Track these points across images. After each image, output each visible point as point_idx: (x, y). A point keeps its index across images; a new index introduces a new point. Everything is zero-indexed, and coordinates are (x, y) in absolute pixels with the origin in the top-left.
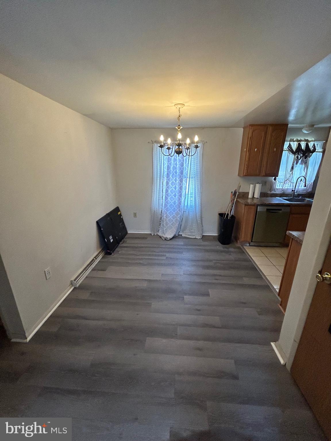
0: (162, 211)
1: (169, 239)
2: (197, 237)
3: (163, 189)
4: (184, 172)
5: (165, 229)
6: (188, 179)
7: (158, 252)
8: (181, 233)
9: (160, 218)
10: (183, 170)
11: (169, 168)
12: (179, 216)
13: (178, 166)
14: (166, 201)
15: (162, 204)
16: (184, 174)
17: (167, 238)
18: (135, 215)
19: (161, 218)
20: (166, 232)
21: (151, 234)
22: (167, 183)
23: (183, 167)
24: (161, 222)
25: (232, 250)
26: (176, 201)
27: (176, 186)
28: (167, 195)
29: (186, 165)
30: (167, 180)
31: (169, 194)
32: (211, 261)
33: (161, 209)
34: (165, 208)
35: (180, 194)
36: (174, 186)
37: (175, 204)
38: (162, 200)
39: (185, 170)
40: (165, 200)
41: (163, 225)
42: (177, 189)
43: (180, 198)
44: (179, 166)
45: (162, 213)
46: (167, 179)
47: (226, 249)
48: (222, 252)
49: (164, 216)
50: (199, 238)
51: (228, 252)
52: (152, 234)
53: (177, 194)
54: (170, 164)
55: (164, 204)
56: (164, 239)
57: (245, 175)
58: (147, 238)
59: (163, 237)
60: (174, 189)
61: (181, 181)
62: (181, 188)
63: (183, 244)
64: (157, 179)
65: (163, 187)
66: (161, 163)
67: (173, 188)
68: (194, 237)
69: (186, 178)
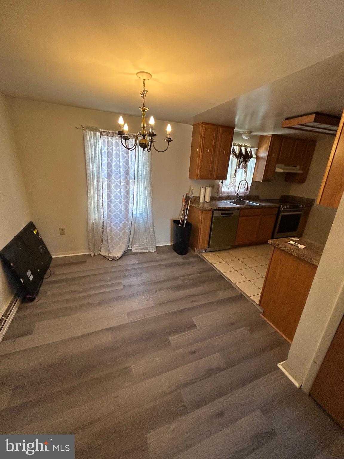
0: (103, 223)
1: (118, 259)
2: (150, 251)
3: (103, 194)
4: (130, 172)
5: (110, 246)
6: (136, 181)
8: (130, 247)
9: (101, 232)
10: (128, 169)
11: (109, 166)
12: (127, 228)
13: (121, 164)
14: (108, 210)
15: (103, 213)
16: (130, 174)
17: (115, 257)
18: (62, 231)
19: (103, 233)
20: (112, 251)
21: (90, 255)
22: (109, 186)
23: (128, 166)
24: (102, 237)
25: (192, 259)
26: (123, 209)
27: (121, 189)
28: (109, 201)
29: (132, 163)
30: (109, 182)
31: (113, 201)
32: (177, 278)
33: (102, 221)
34: (109, 219)
35: (126, 200)
36: (119, 190)
37: (121, 213)
38: (103, 208)
39: (131, 170)
41: (107, 241)
42: (122, 194)
43: (127, 205)
44: (123, 164)
45: (103, 225)
46: (108, 180)
47: (187, 261)
48: (184, 264)
49: (108, 229)
50: (154, 251)
51: (190, 263)
52: (92, 255)
53: (122, 200)
54: (111, 160)
55: (105, 213)
56: (111, 260)
57: (198, 178)
58: (85, 262)
59: (109, 257)
60: (119, 194)
61: (127, 183)
62: (127, 192)
63: (137, 262)
64: (93, 181)
65: (103, 192)
66: (99, 158)
67: (118, 192)
68: (147, 251)
69: (132, 180)
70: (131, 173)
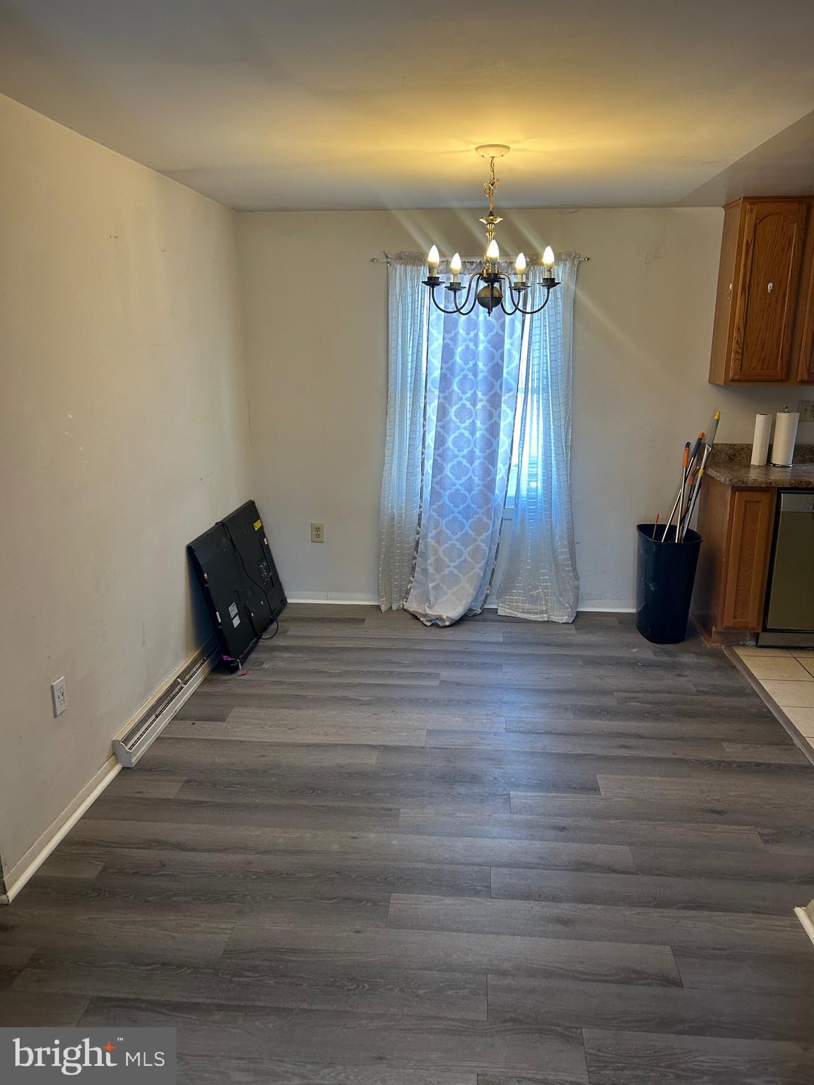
0: (420, 519)
1: (447, 623)
2: (554, 619)
3: (424, 435)
4: (505, 371)
5: (431, 585)
6: (521, 396)
7: (408, 666)
8: (491, 603)
9: (414, 544)
10: (500, 362)
11: (447, 353)
12: (484, 535)
13: (481, 347)
14: (435, 480)
15: (422, 488)
16: (505, 375)
17: (440, 618)
18: (317, 531)
19: (417, 546)
20: (436, 599)
21: (378, 607)
22: (442, 412)
23: (500, 351)
24: (415, 558)
25: (687, 659)
26: (476, 479)
27: (474, 421)
28: (439, 455)
29: (512, 344)
30: (442, 400)
31: (450, 453)
33: (417, 511)
34: (434, 507)
35: (488, 451)
36: (468, 423)
37: (470, 490)
38: (423, 474)
39: (509, 363)
40: (434, 476)
41: (425, 571)
42: (478, 434)
43: (491, 467)
44: (486, 348)
45: (419, 524)
46: (442, 395)
47: (667, 659)
48: (649, 665)
49: (430, 535)
50: (565, 619)
51: (672, 667)
52: (383, 608)
53: (477, 452)
54: (454, 339)
55: (428, 490)
56: (429, 624)
57: (733, 380)
58: (363, 620)
59: (425, 616)
60: (466, 433)
61: (495, 402)
62: (493, 430)
63: (501, 640)
64: (403, 398)
65: (426, 428)
66: (420, 336)
67: (465, 428)
68: (545, 617)
69: (511, 394)
70: (508, 373)
